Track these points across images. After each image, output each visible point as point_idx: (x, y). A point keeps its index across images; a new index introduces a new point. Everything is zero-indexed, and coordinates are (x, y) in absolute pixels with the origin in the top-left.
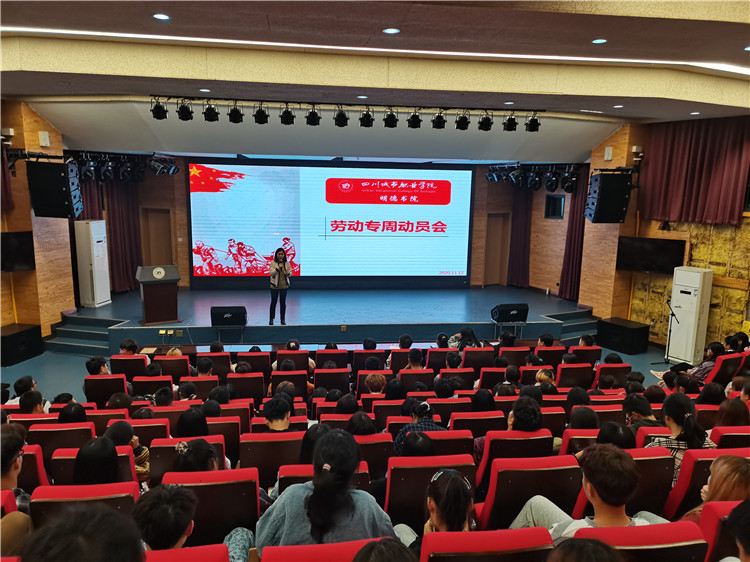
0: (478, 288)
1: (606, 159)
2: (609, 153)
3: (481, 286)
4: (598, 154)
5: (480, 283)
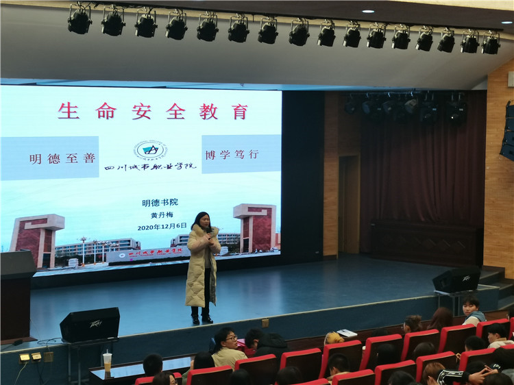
0: (332, 258)
1: (510, 85)
2: (513, 78)
3: (336, 256)
4: (496, 80)
5: (335, 252)
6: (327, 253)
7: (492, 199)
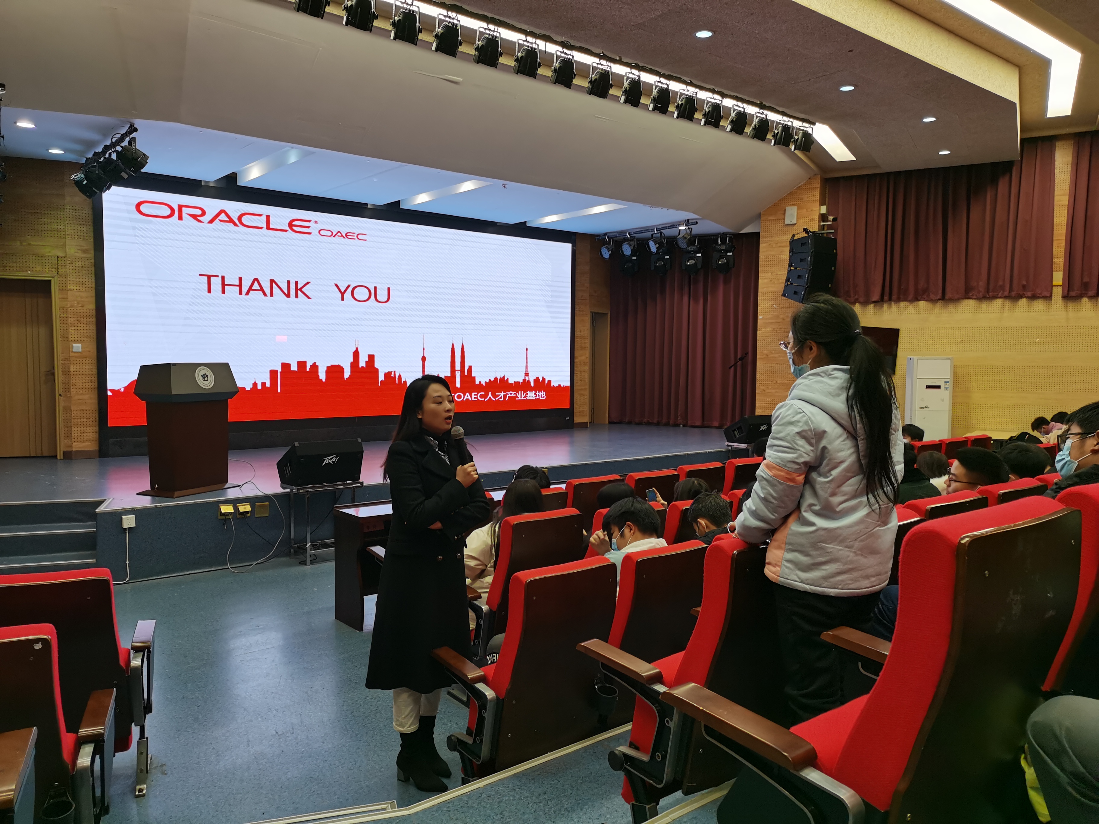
0: (583, 426)
1: (787, 222)
2: (792, 214)
3: (587, 422)
4: (771, 218)
5: (586, 419)
6: (577, 420)
7: (765, 352)
